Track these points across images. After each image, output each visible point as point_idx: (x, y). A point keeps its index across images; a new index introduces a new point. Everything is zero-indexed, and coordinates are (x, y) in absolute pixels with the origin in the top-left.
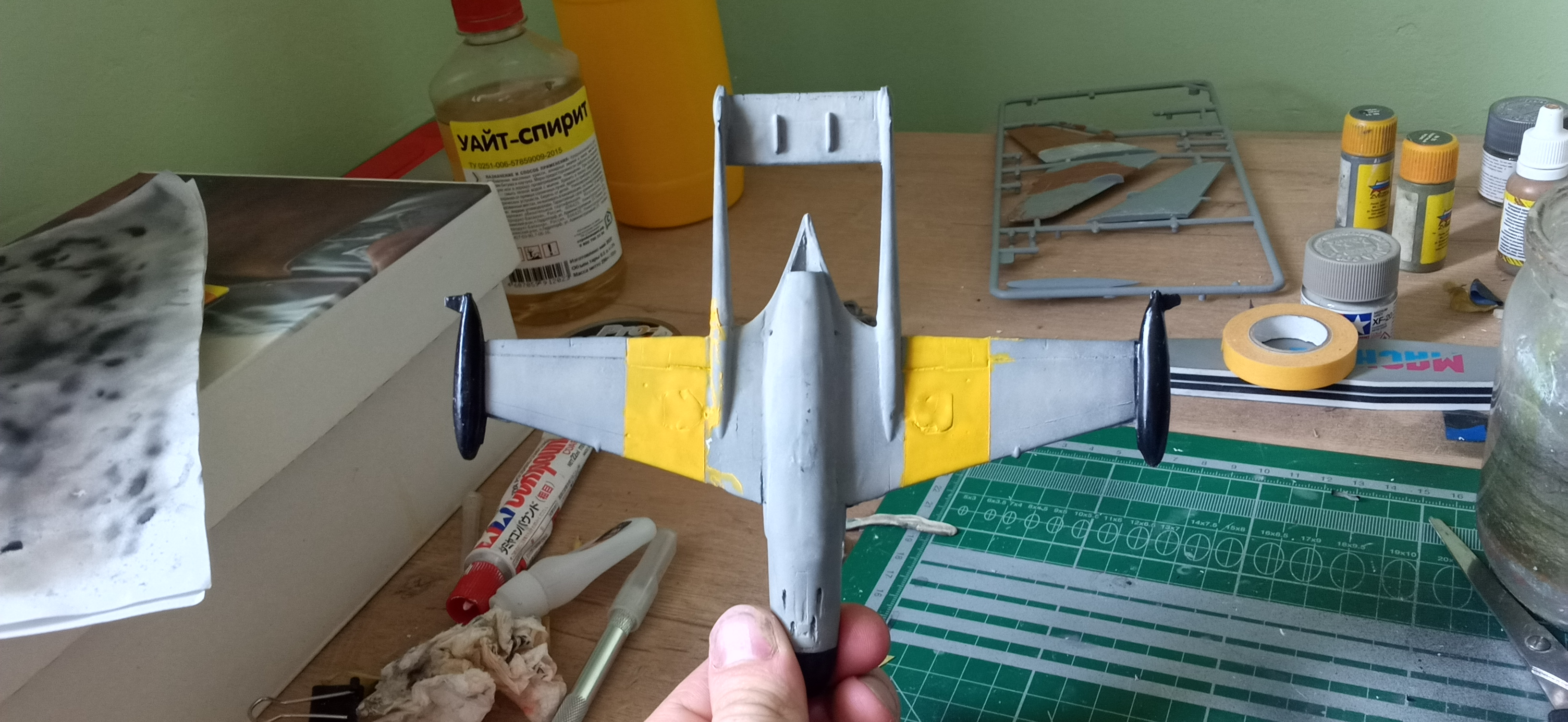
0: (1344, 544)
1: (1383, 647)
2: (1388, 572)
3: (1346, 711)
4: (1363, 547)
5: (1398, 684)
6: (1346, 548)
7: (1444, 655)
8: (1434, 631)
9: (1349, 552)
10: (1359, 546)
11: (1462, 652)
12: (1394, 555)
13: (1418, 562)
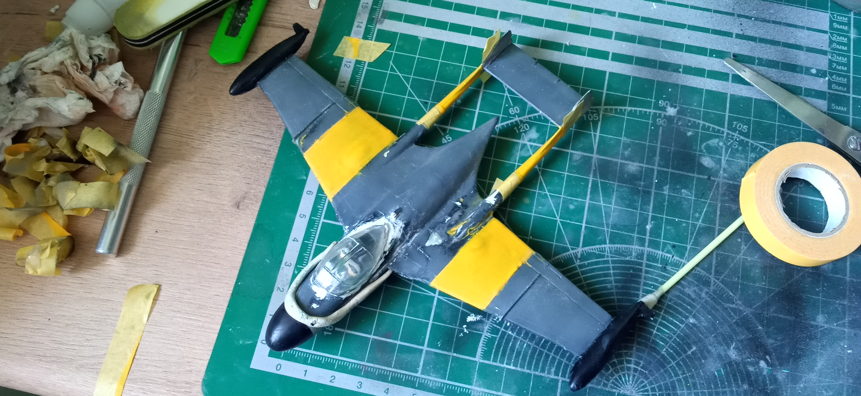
1: (718, 14)
3: (695, 68)
5: (727, 44)
7: (756, 19)
11: (767, 16)
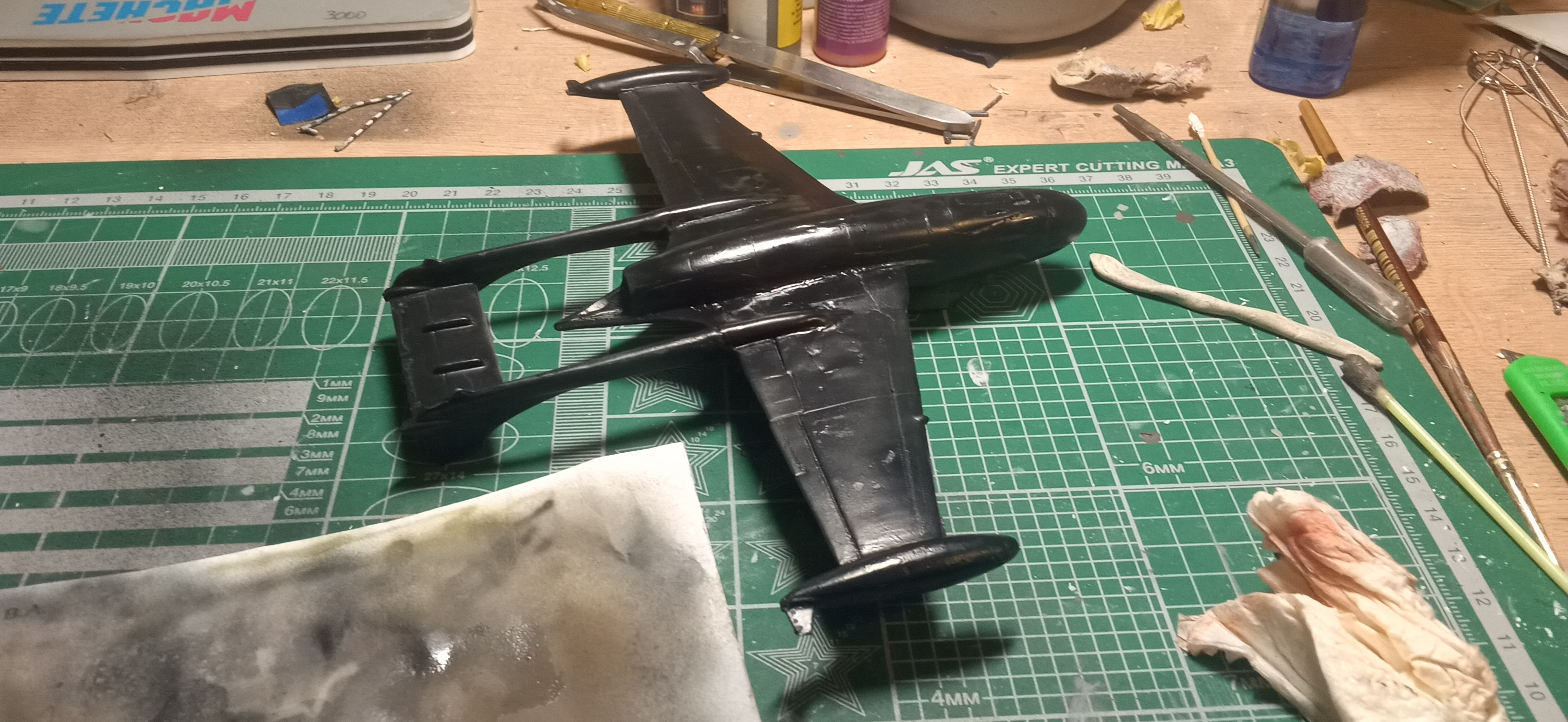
0: (59, 288)
1: (54, 426)
2: (105, 317)
4: (84, 287)
6: (59, 293)
7: (140, 420)
8: (139, 388)
9: (61, 298)
10: (79, 287)
11: (169, 410)
12: (125, 291)
13: (153, 295)
